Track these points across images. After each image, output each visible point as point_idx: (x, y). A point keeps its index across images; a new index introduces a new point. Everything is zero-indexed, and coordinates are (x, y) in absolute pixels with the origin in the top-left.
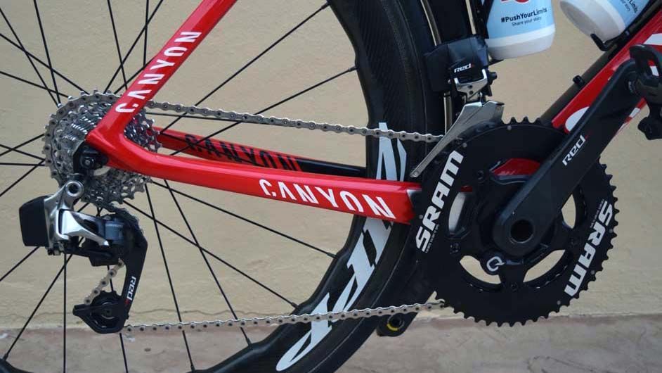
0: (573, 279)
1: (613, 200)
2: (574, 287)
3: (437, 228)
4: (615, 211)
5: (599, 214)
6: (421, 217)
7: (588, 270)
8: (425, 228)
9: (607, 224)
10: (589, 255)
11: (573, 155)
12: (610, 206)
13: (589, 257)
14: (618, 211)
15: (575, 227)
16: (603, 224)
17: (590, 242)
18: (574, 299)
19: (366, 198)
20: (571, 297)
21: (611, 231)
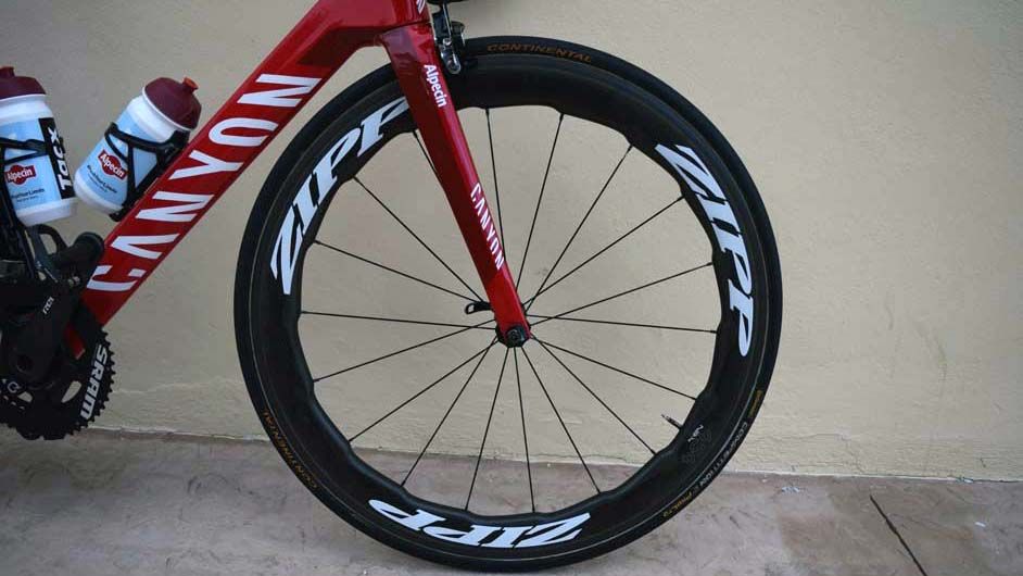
0: (85, 406)
1: (107, 345)
2: (87, 412)
4: (110, 352)
5: (96, 354)
9: (105, 363)
10: (95, 387)
12: (105, 348)
13: (95, 389)
16: (101, 363)
17: (94, 377)
18: (90, 422)
20: (88, 420)
21: (109, 369)
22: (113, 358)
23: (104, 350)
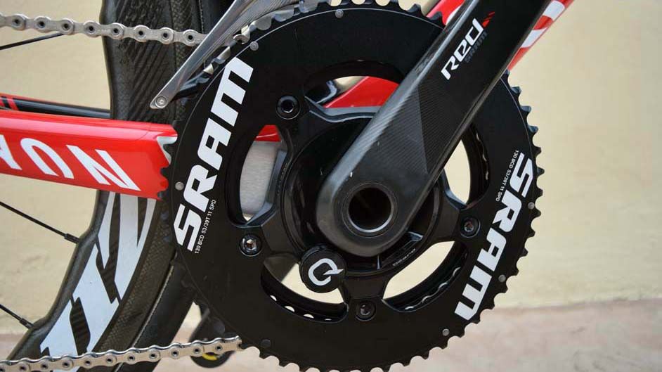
0: (469, 292)
1: (533, 152)
2: (470, 304)
3: (212, 208)
4: (538, 172)
5: (510, 176)
6: (179, 186)
7: (494, 275)
8: (189, 207)
9: (524, 194)
10: (496, 250)
11: (461, 58)
12: (529, 162)
13: (494, 253)
14: (542, 171)
15: (469, 202)
16: (518, 195)
17: (497, 227)
18: (472, 325)
19: (76, 151)
20: (466, 322)
21: (531, 206)
23: (529, 164)
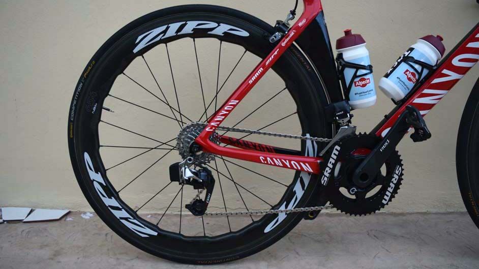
0: (385, 197)
1: (401, 165)
2: (386, 200)
3: (330, 176)
5: (396, 171)
6: (323, 171)
8: (325, 176)
9: (399, 175)
10: (392, 187)
11: (384, 147)
14: (403, 169)
15: (386, 176)
16: (397, 175)
17: (392, 182)
19: (302, 164)
20: (385, 205)
21: (401, 177)
22: (403, 172)
23: (400, 168)
